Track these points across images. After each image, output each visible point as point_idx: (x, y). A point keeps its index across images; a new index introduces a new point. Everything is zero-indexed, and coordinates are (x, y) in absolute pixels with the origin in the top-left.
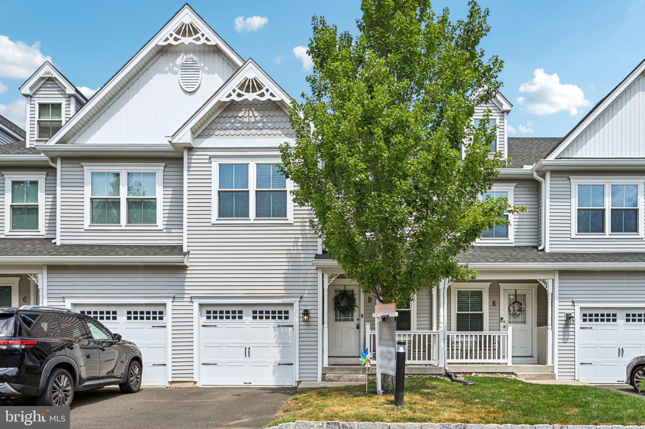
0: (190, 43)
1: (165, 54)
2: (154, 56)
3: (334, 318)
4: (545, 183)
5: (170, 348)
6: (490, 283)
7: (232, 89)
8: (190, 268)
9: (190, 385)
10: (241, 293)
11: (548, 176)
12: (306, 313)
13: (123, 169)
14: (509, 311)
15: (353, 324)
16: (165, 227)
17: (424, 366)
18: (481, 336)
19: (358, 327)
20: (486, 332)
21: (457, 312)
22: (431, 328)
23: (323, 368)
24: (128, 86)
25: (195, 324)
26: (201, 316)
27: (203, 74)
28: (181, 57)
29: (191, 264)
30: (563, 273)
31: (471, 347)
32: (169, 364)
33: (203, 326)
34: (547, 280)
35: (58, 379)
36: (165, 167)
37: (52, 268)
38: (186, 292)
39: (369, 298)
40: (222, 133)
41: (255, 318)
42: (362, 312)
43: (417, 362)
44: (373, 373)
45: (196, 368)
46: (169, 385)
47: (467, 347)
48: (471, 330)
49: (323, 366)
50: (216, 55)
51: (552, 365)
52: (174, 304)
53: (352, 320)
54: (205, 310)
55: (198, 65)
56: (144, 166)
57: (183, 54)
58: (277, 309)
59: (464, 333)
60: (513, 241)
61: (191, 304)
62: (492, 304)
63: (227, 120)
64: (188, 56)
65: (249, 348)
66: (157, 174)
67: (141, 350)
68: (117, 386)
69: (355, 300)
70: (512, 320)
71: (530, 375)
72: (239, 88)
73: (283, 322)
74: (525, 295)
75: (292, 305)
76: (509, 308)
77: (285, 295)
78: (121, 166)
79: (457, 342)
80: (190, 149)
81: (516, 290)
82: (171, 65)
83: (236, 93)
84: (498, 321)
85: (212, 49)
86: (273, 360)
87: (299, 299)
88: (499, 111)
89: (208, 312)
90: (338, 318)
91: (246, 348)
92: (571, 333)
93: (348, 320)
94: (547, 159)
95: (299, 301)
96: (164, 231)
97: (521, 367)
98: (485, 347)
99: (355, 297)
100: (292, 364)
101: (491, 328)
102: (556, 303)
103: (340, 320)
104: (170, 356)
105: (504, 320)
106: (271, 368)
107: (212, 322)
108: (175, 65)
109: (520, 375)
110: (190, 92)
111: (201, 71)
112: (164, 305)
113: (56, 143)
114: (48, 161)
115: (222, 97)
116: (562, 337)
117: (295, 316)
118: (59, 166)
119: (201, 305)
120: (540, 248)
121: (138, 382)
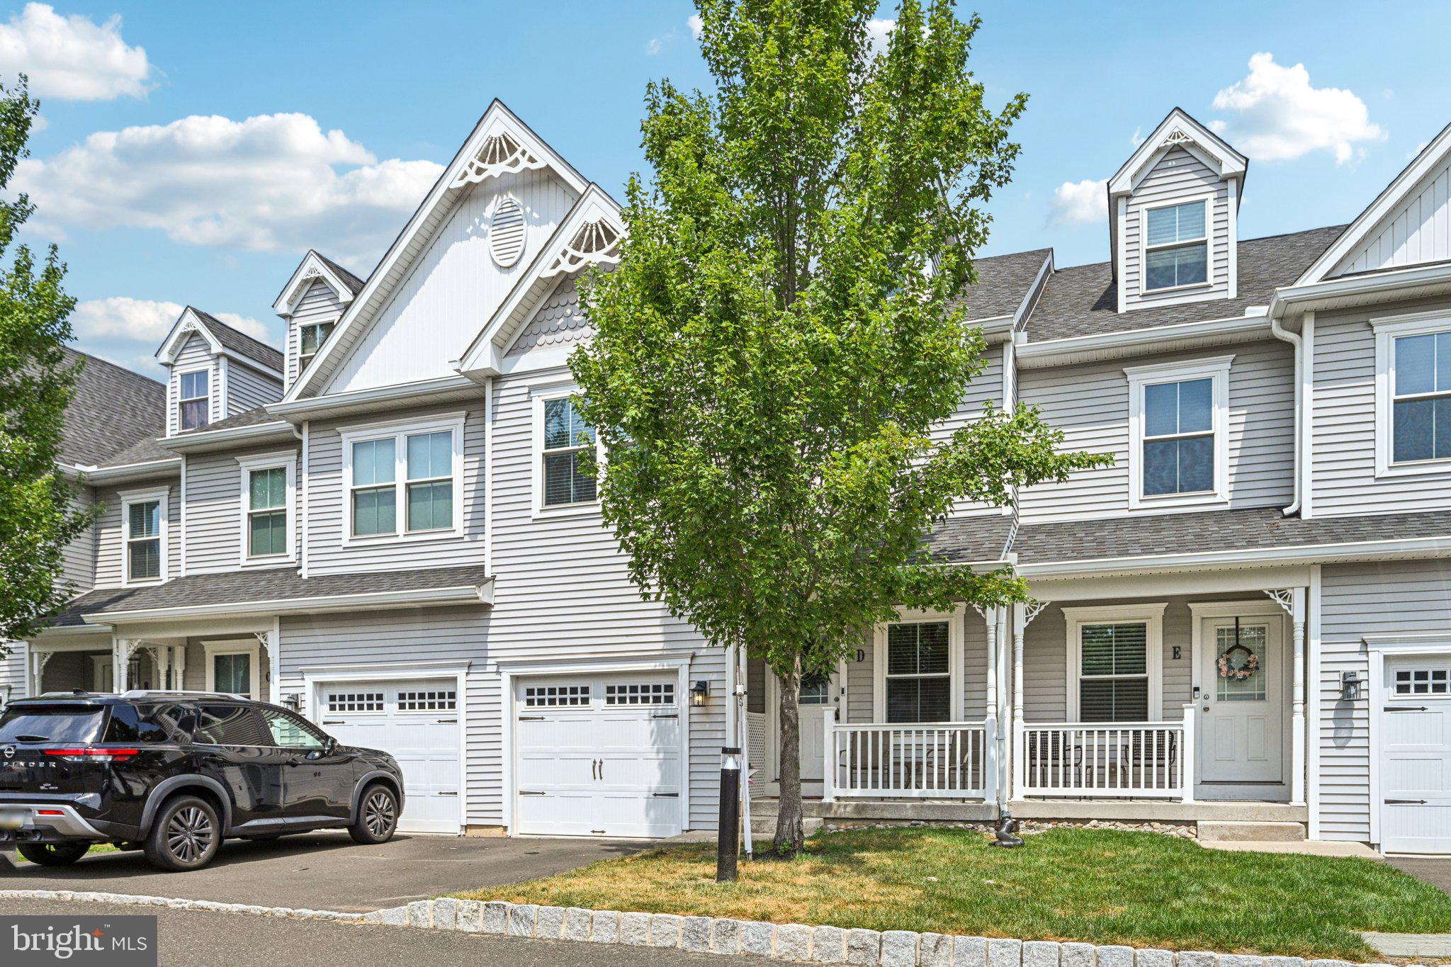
0: (503, 173)
1: (467, 202)
2: (449, 210)
4: (1302, 346)
5: (464, 762)
6: (1165, 605)
7: (561, 251)
8: (496, 607)
9: (497, 833)
10: (582, 652)
11: (1309, 326)
12: (702, 688)
13: (400, 430)
14: (1219, 670)
16: (467, 531)
17: (959, 803)
18: (1137, 733)
19: (837, 716)
20: (1155, 722)
21: (1080, 676)
24: (409, 274)
25: (505, 714)
26: (517, 699)
27: (530, 227)
28: (493, 202)
29: (498, 600)
30: (1331, 570)
31: (1113, 758)
32: (463, 793)
33: (521, 719)
34: (1290, 591)
35: (183, 813)
36: (467, 417)
37: (289, 621)
38: (490, 654)
39: (859, 651)
40: (550, 338)
41: (611, 701)
42: (844, 683)
43: (936, 792)
44: (838, 816)
45: (506, 799)
46: (463, 833)
47: (1101, 758)
48: (1117, 719)
50: (552, 186)
51: (1305, 804)
52: (471, 677)
53: (827, 700)
54: (523, 688)
55: (521, 212)
56: (434, 420)
57: (496, 196)
58: (651, 682)
59: (1096, 726)
60: (1227, 497)
61: (498, 677)
62: (1171, 654)
63: (558, 312)
64: (505, 197)
65: (601, 762)
66: (453, 432)
67: (401, 765)
68: (345, 831)
70: (1226, 693)
71: (1231, 828)
72: (574, 248)
73: (662, 708)
74: (1264, 628)
75: (674, 672)
76: (1217, 662)
77: (665, 653)
78: (399, 425)
79: (1078, 747)
80: (496, 379)
81: (1237, 618)
82: (477, 220)
83: (568, 256)
84: (1188, 695)
85: (536, 177)
86: (645, 786)
87: (688, 661)
88: (1215, 180)
89: (530, 692)
91: (595, 762)
92: (1356, 724)
93: (816, 701)
94: (1297, 285)
95: (690, 665)
96: (467, 538)
97: (1218, 807)
98: (1149, 758)
100: (676, 795)
101: (1169, 713)
102: (1315, 645)
104: (464, 777)
105: (1203, 691)
106: (642, 803)
107: (536, 710)
108: (483, 220)
109: (1206, 827)
110: (509, 268)
111: (525, 223)
112: (454, 680)
113: (298, 398)
114: (291, 431)
115: (545, 270)
116: (1331, 733)
117: (682, 697)
118: (305, 437)
119: (516, 679)
120: (1287, 511)
121: (387, 824)
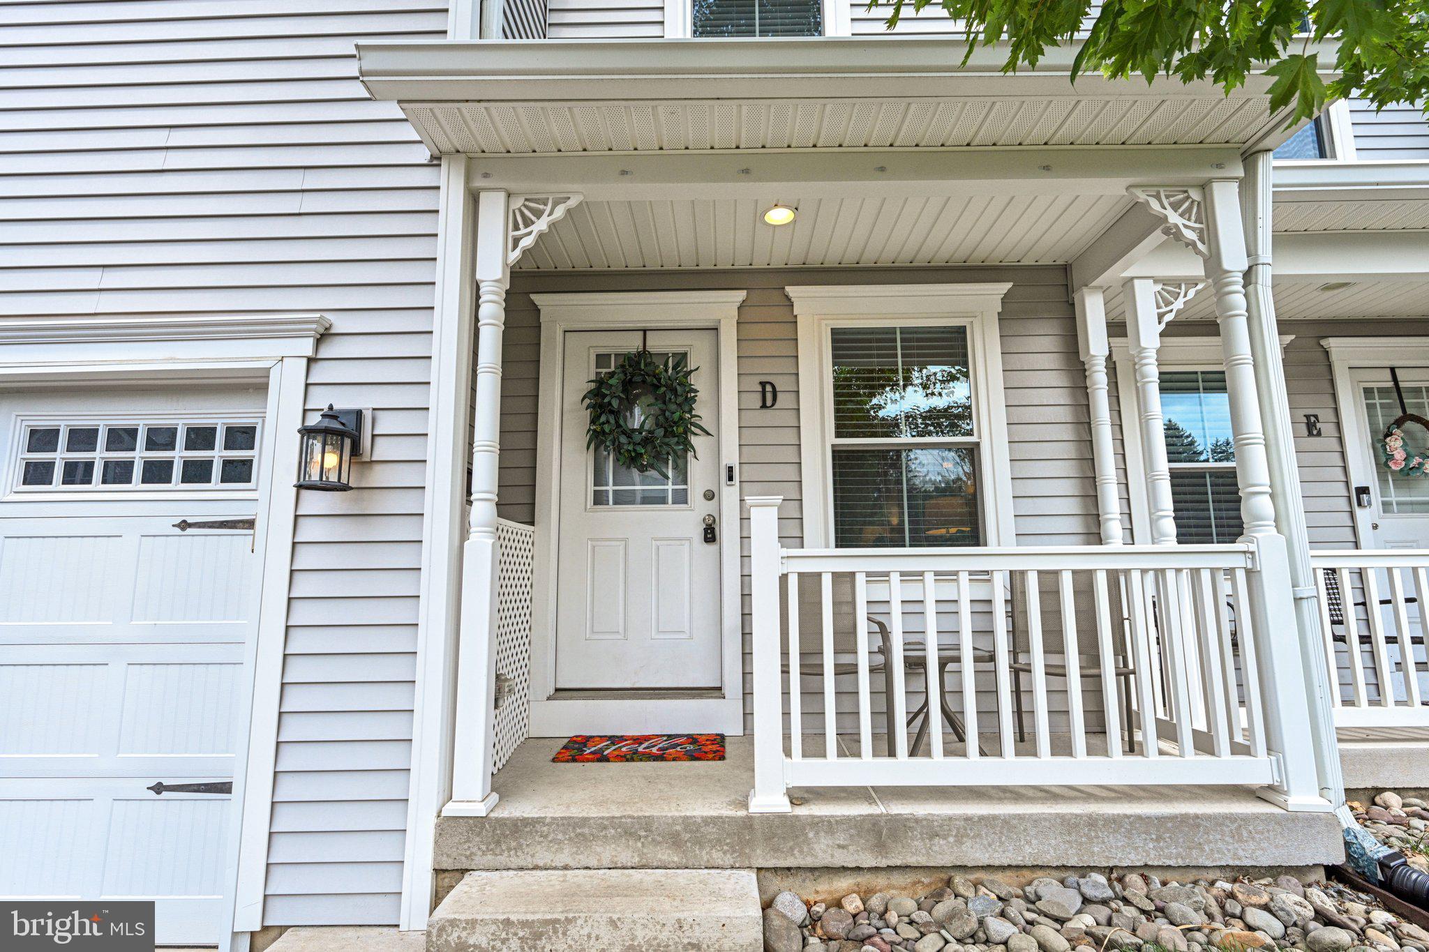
3: (591, 488)
14: (1385, 458)
15: (689, 520)
19: (710, 535)
22: (1095, 535)
23: (447, 826)
39: (763, 384)
41: (38, 474)
42: (730, 455)
49: (451, 810)
53: (681, 498)
58: (181, 417)
62: (1303, 429)
69: (693, 400)
70: (1394, 499)
73: (211, 497)
81: (1393, 369)
84: (1343, 500)
86: (124, 761)
87: (305, 347)
90: (610, 488)
95: (311, 361)
99: (694, 380)
100: (228, 788)
103: (621, 499)
